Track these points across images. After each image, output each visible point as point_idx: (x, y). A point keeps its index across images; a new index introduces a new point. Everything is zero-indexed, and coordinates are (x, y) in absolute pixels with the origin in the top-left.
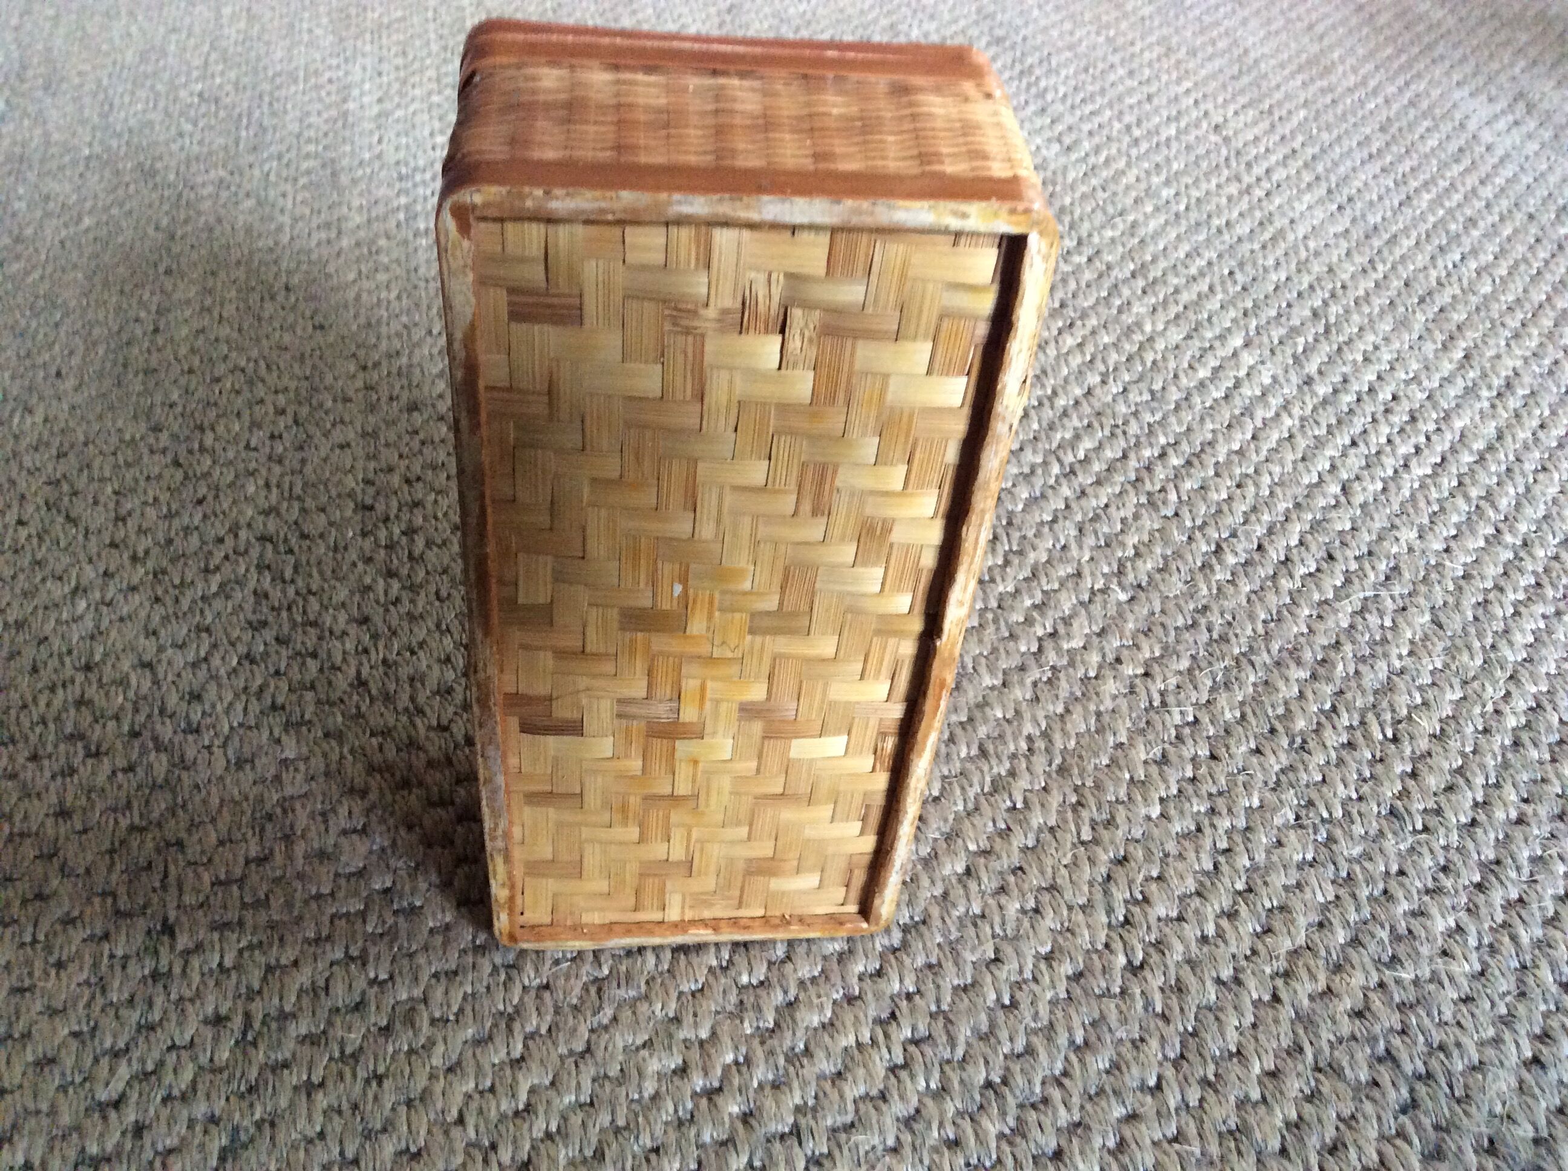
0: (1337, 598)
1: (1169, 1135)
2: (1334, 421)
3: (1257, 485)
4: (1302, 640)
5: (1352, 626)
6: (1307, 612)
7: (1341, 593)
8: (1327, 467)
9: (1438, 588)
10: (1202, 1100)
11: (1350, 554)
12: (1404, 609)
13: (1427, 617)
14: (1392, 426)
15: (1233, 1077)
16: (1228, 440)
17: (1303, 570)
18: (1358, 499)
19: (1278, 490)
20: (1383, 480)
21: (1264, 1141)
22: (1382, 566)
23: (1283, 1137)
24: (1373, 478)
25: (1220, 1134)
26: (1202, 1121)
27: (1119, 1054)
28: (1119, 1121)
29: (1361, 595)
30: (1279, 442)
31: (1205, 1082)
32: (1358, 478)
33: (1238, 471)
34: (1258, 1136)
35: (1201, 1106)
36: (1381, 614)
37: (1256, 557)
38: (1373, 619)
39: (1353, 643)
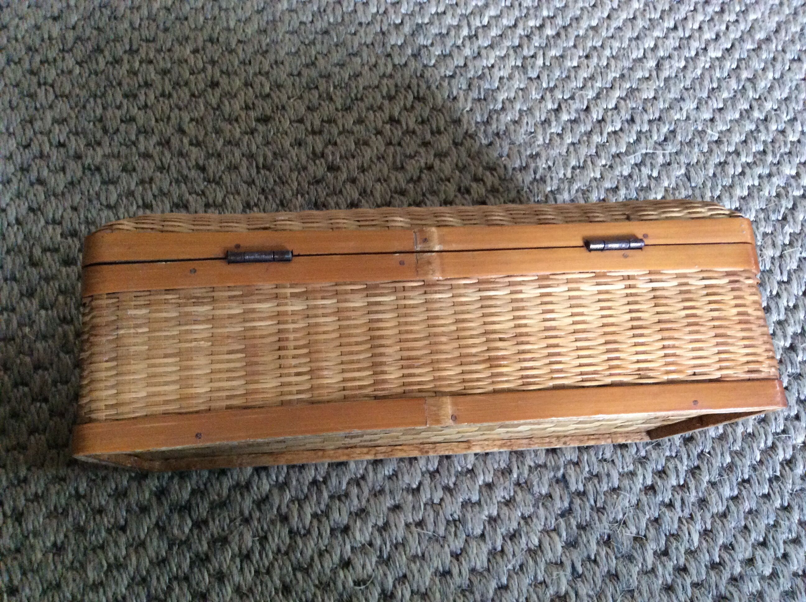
0: (627, 153)
1: (417, 520)
2: (667, 8)
3: (599, 58)
4: (594, 184)
5: (630, 176)
6: (604, 162)
7: (631, 147)
8: (652, 45)
9: (696, 150)
10: (442, 500)
11: (646, 117)
12: (669, 164)
13: (683, 171)
14: (706, 15)
15: (465, 485)
16: (590, 18)
17: (610, 129)
18: (665, 73)
19: (613, 62)
20: (686, 59)
21: (473, 529)
22: (665, 129)
23: (485, 527)
24: (679, 58)
25: (448, 522)
26: (438, 514)
27: (399, 467)
28: (389, 509)
29: (644, 151)
30: (625, 21)
31: (447, 489)
32: (670, 57)
33: (589, 44)
34: (470, 526)
35: (440, 504)
36: (652, 166)
37: (582, 116)
38: (646, 171)
39: (627, 189)
